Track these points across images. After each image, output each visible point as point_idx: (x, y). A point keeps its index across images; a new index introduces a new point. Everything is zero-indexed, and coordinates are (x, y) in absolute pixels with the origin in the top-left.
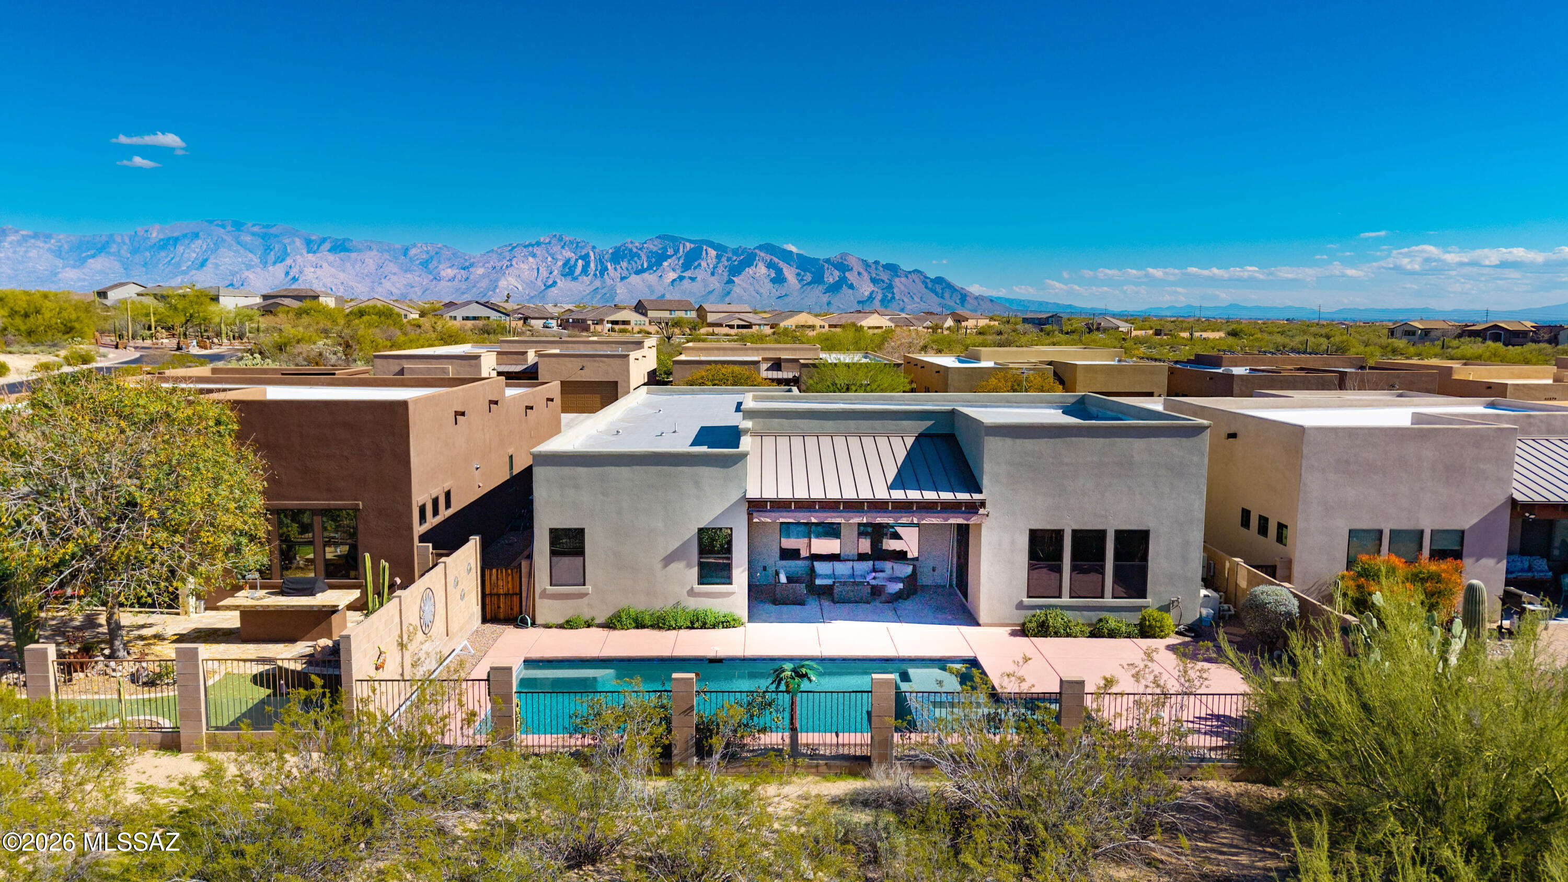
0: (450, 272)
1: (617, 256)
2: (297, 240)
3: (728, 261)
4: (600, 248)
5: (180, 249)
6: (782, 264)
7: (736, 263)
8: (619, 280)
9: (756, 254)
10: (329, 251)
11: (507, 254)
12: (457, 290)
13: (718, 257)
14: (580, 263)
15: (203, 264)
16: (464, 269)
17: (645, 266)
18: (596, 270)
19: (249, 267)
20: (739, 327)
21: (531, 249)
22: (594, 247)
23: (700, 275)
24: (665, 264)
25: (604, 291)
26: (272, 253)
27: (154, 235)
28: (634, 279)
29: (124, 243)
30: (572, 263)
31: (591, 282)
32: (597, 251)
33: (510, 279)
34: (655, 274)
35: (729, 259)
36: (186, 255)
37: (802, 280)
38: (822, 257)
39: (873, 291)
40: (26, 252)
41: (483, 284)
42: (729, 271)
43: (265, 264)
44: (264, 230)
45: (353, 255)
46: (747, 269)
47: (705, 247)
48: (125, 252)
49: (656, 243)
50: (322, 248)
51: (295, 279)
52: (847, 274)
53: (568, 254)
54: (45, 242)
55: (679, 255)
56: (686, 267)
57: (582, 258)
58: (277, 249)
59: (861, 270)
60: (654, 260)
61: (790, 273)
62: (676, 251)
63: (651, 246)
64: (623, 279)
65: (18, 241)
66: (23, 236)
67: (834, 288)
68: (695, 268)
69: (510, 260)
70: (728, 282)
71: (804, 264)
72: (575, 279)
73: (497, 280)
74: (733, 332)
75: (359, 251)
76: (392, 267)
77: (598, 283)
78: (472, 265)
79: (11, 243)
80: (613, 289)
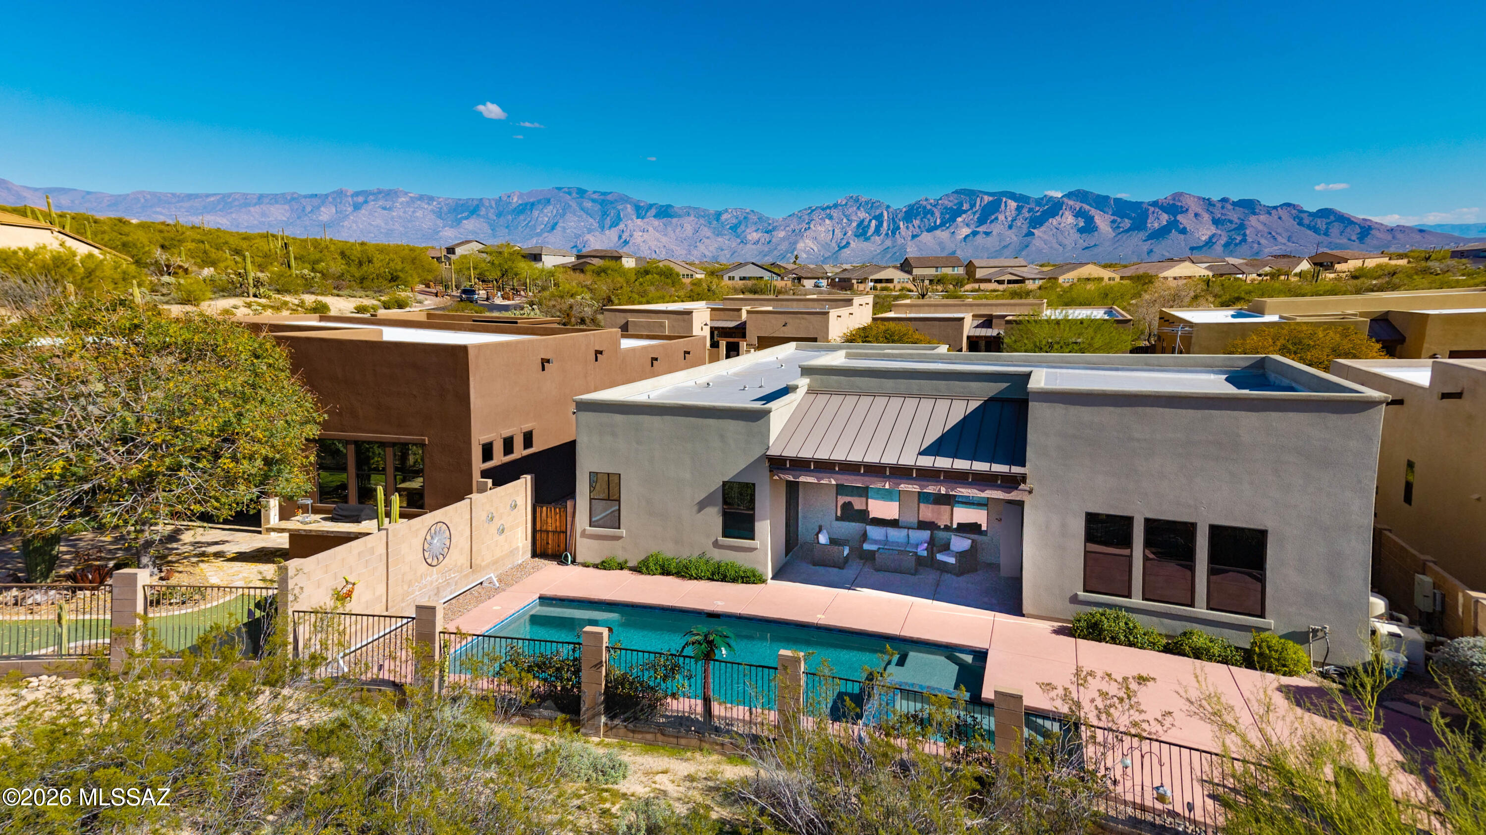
0: (755, 236)
1: (911, 213)
2: (629, 206)
3: (1029, 212)
4: (894, 206)
5: (536, 213)
6: (1093, 212)
7: (1038, 214)
8: (909, 238)
9: (1063, 203)
10: (655, 216)
11: (806, 217)
12: (760, 253)
13: (1019, 209)
14: (874, 222)
15: (553, 228)
16: (767, 232)
17: (938, 223)
18: (889, 229)
19: (590, 231)
20: (1009, 282)
21: (828, 211)
22: (888, 207)
23: (996, 229)
24: (959, 219)
25: (895, 250)
26: (608, 218)
27: (515, 200)
28: (926, 237)
29: (492, 207)
30: (866, 223)
31: (883, 242)
32: (891, 210)
33: (807, 241)
34: (948, 231)
35: (1030, 210)
36: (540, 219)
37: (1118, 227)
38: (1147, 200)
39: (1214, 235)
40: (414, 212)
41: (784, 247)
42: (1030, 223)
43: (602, 228)
44: (602, 197)
45: (675, 220)
46: (1050, 220)
47: (1004, 199)
48: (492, 216)
49: (951, 198)
50: (649, 214)
51: (626, 242)
52: (1180, 218)
53: (862, 215)
54: (429, 204)
55: (974, 210)
56: (981, 221)
57: (875, 218)
58: (612, 214)
59: (1199, 210)
60: (948, 216)
61: (1102, 221)
62: (973, 206)
63: (946, 202)
64: (914, 237)
65: (407, 202)
66: (411, 197)
67: (1161, 233)
68: (992, 222)
69: (808, 223)
70: (1027, 235)
71: (1122, 209)
72: (867, 239)
73: (795, 243)
74: (1001, 287)
75: (679, 216)
76: (706, 231)
77: (888, 243)
78: (774, 229)
79: (401, 203)
80: (903, 248)
